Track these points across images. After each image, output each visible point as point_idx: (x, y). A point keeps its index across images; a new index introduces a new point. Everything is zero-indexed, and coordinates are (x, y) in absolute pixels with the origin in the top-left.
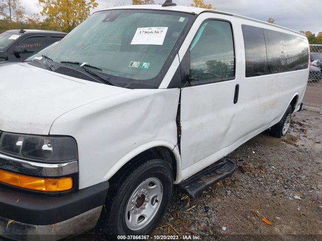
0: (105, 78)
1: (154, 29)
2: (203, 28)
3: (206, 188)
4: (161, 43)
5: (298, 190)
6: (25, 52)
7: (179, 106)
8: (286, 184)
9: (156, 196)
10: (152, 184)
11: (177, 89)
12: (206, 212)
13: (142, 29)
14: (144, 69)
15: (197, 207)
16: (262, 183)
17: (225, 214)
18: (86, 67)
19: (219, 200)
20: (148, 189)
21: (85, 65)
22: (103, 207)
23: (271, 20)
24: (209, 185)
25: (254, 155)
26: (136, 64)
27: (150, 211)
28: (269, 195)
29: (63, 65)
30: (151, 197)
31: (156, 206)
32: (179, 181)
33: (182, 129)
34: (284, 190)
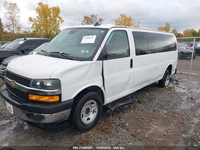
0: (71, 58)
1: (90, 36)
2: (112, 35)
3: (119, 108)
4: (94, 42)
5: (167, 109)
6: (27, 50)
7: (103, 68)
8: (162, 107)
9: (95, 110)
10: (92, 103)
11: (101, 61)
12: (120, 119)
13: (85, 37)
14: (86, 53)
15: (115, 117)
16: (149, 107)
17: (128, 119)
18: (62, 54)
19: (127, 114)
20: (91, 106)
21: (62, 53)
22: (71, 110)
23: (168, 24)
24: (120, 106)
25: (148, 96)
26: (83, 52)
27: (92, 116)
28: (151, 112)
29: (52, 54)
30: (93, 110)
31: (95, 114)
32: (105, 103)
33: (105, 78)
34: (160, 110)
